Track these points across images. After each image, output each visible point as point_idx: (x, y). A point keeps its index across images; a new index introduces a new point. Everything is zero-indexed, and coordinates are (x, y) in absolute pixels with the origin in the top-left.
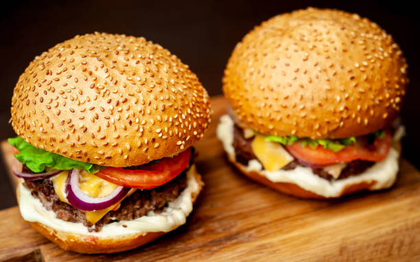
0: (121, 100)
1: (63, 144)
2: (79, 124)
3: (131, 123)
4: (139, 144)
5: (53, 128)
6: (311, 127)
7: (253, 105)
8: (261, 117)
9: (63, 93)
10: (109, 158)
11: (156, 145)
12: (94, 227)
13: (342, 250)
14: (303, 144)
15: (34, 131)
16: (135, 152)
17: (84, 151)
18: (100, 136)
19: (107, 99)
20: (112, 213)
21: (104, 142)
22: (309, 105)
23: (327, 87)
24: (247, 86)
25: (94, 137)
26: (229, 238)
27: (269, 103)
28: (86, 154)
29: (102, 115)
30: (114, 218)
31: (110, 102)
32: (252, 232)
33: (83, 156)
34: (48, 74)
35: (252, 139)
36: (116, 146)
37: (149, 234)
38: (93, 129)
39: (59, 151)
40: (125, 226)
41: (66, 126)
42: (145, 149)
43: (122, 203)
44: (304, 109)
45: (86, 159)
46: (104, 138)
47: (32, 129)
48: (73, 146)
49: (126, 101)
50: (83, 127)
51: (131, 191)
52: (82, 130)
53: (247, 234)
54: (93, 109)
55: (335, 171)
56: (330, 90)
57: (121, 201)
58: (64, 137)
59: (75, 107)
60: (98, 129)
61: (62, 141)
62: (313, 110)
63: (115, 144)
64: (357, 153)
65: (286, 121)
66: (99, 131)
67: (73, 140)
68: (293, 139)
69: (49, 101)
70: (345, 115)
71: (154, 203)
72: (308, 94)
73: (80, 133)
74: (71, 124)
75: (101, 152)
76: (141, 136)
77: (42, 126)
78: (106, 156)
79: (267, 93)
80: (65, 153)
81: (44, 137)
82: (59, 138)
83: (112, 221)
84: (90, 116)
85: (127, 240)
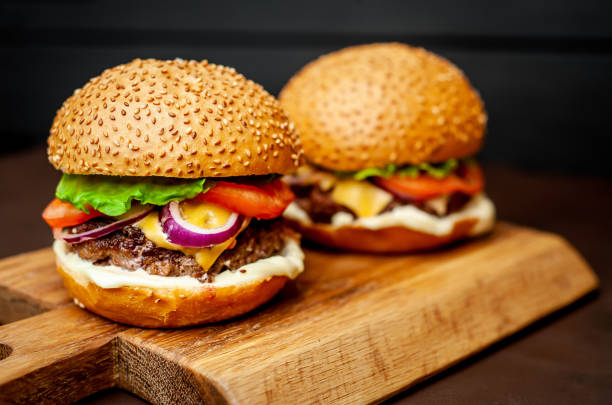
0: (228, 102)
1: (164, 159)
2: (184, 130)
3: (245, 125)
4: (259, 150)
5: (147, 141)
6: (411, 148)
7: (337, 137)
8: (350, 149)
9: (153, 100)
10: (227, 167)
11: (275, 154)
12: (205, 276)
13: (480, 283)
14: (403, 175)
15: (117, 154)
16: (255, 159)
17: (196, 163)
18: (214, 141)
19: (212, 101)
20: (227, 254)
21: (220, 149)
22: (407, 121)
23: (420, 99)
24: (324, 118)
25: (206, 144)
26: (351, 291)
27: (358, 128)
28: (199, 166)
29: (211, 118)
30: (228, 263)
31: (215, 103)
32: (372, 284)
33: (195, 170)
34: (118, 88)
35: (331, 190)
36: (233, 153)
37: (275, 278)
38: (204, 134)
39: (159, 170)
40: (244, 271)
41: (168, 135)
42: (264, 157)
43: (237, 238)
44: (402, 127)
45: (200, 172)
46: (218, 144)
47: (113, 151)
48: (181, 159)
49: (232, 103)
50: (190, 133)
51: (245, 224)
52: (191, 137)
53: (367, 287)
54: (198, 111)
55: (440, 205)
56: (424, 104)
57: (236, 235)
58: (166, 148)
59: (176, 112)
60: (210, 133)
61: (163, 156)
62: (413, 127)
63: (232, 149)
64: (455, 184)
65: (383, 144)
66: (211, 135)
67: (179, 151)
68: (392, 168)
69: (136, 111)
70: (445, 129)
71: (264, 247)
72: (404, 109)
73: (187, 141)
74: (173, 132)
75: (217, 161)
76: (259, 142)
77: (130, 142)
78: (224, 165)
79: (354, 118)
80: (170, 171)
81: (136, 155)
82: (158, 153)
83: (224, 268)
84: (196, 119)
85: (250, 287)
